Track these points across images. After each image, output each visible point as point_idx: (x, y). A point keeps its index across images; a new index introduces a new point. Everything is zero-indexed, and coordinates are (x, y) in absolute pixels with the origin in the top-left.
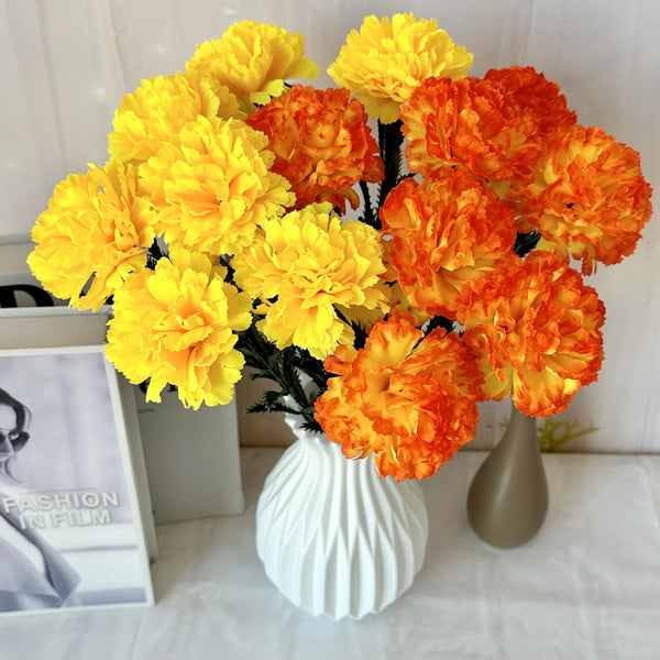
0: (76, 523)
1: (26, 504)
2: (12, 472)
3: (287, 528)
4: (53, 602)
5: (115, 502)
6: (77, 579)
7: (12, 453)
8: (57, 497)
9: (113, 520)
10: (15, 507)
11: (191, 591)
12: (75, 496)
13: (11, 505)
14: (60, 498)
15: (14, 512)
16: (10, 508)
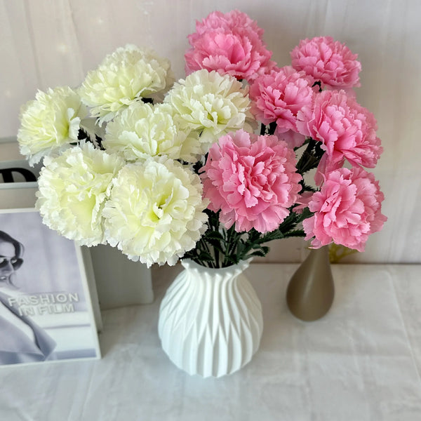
0: (53, 312)
1: (22, 301)
2: (13, 282)
3: (175, 322)
4: (39, 358)
5: (76, 299)
6: (54, 344)
7: (13, 271)
8: (41, 297)
9: (75, 309)
10: (16, 303)
11: (123, 350)
12: (52, 295)
13: (14, 302)
14: (43, 297)
15: (15, 306)
16: (13, 304)
